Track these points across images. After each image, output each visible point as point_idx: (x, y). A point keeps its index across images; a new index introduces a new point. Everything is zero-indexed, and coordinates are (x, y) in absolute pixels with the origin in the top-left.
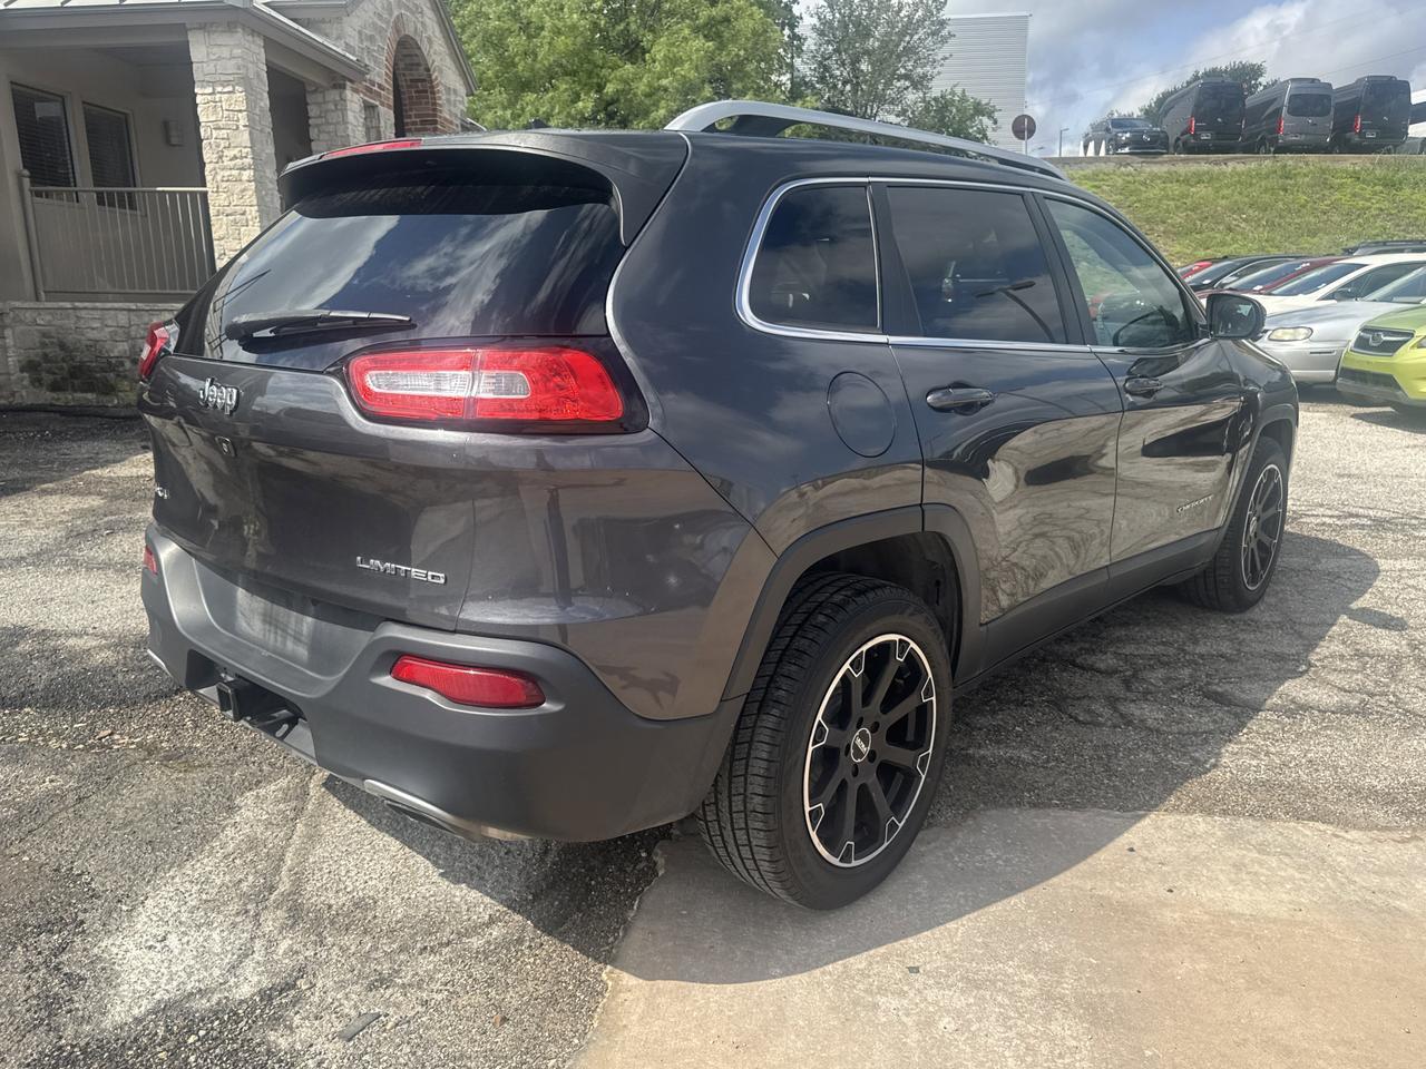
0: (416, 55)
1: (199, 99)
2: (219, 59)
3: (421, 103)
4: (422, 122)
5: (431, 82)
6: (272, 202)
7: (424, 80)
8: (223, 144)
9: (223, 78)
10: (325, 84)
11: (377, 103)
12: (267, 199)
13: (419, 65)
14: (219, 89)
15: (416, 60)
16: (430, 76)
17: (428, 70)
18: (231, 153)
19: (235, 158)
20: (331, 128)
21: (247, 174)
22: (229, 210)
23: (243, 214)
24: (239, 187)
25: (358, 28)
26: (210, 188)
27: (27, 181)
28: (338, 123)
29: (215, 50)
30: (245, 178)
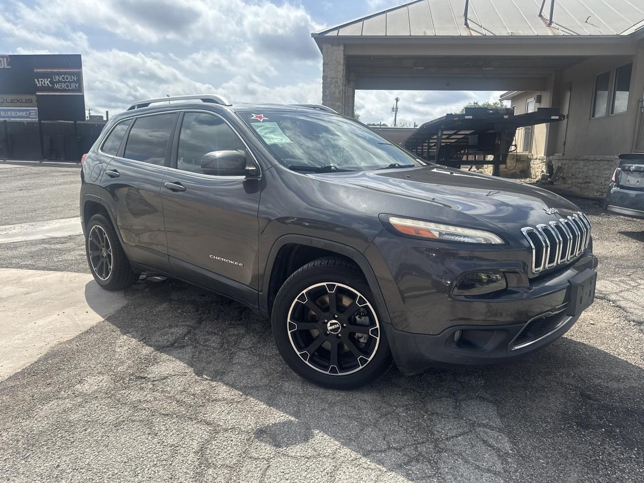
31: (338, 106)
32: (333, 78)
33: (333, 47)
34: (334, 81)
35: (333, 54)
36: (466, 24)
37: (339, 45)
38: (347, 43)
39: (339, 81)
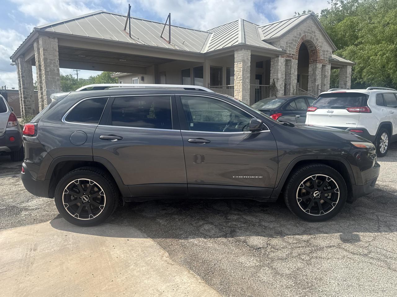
0: (312, 44)
1: (235, 66)
2: (239, 56)
3: (313, 56)
4: (313, 61)
5: (316, 50)
6: (247, 87)
7: (315, 50)
8: (238, 75)
9: (239, 61)
10: (274, 57)
11: (291, 59)
12: (246, 87)
13: (313, 46)
14: (238, 63)
15: (312, 45)
16: (316, 49)
17: (315, 47)
18: (239, 77)
19: (239, 78)
20: (275, 67)
21: (241, 81)
22: (237, 90)
23: (239, 90)
24: (239, 84)
25: (286, 42)
26: (235, 85)
27: (210, 85)
28: (276, 66)
29: (238, 55)
30: (241, 82)
31: (58, 79)
32: (52, 60)
33: (50, 39)
34: (53, 62)
35: (50, 44)
36: (130, 36)
37: (54, 38)
38: (61, 37)
39: (56, 63)
